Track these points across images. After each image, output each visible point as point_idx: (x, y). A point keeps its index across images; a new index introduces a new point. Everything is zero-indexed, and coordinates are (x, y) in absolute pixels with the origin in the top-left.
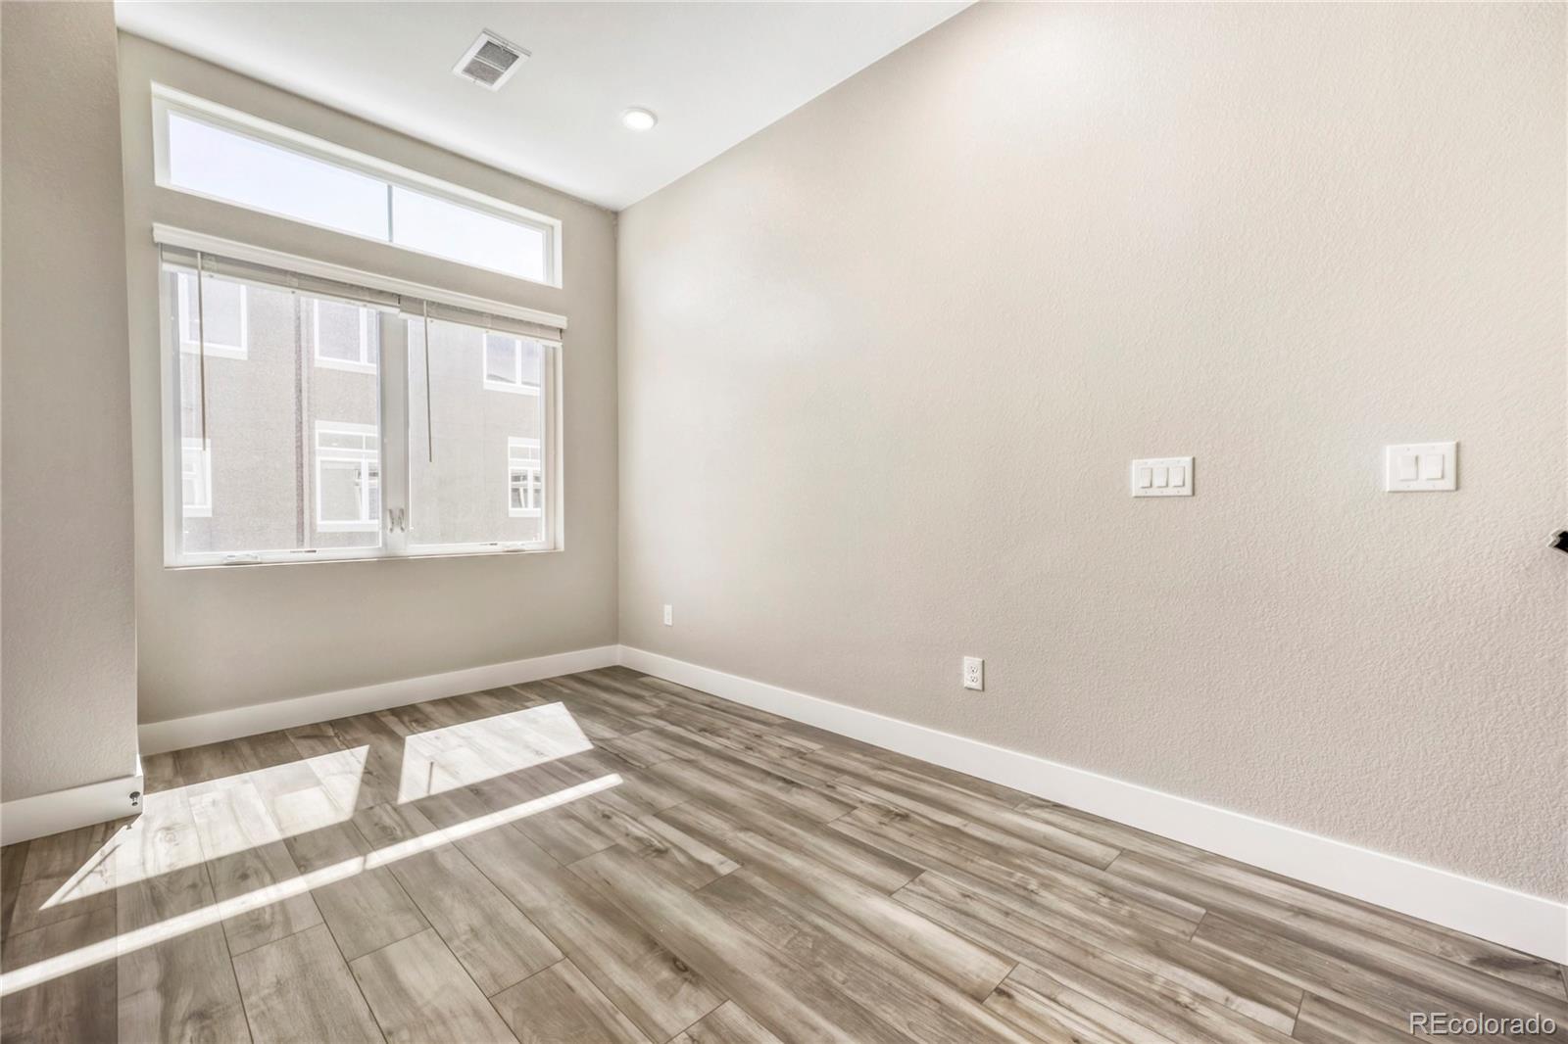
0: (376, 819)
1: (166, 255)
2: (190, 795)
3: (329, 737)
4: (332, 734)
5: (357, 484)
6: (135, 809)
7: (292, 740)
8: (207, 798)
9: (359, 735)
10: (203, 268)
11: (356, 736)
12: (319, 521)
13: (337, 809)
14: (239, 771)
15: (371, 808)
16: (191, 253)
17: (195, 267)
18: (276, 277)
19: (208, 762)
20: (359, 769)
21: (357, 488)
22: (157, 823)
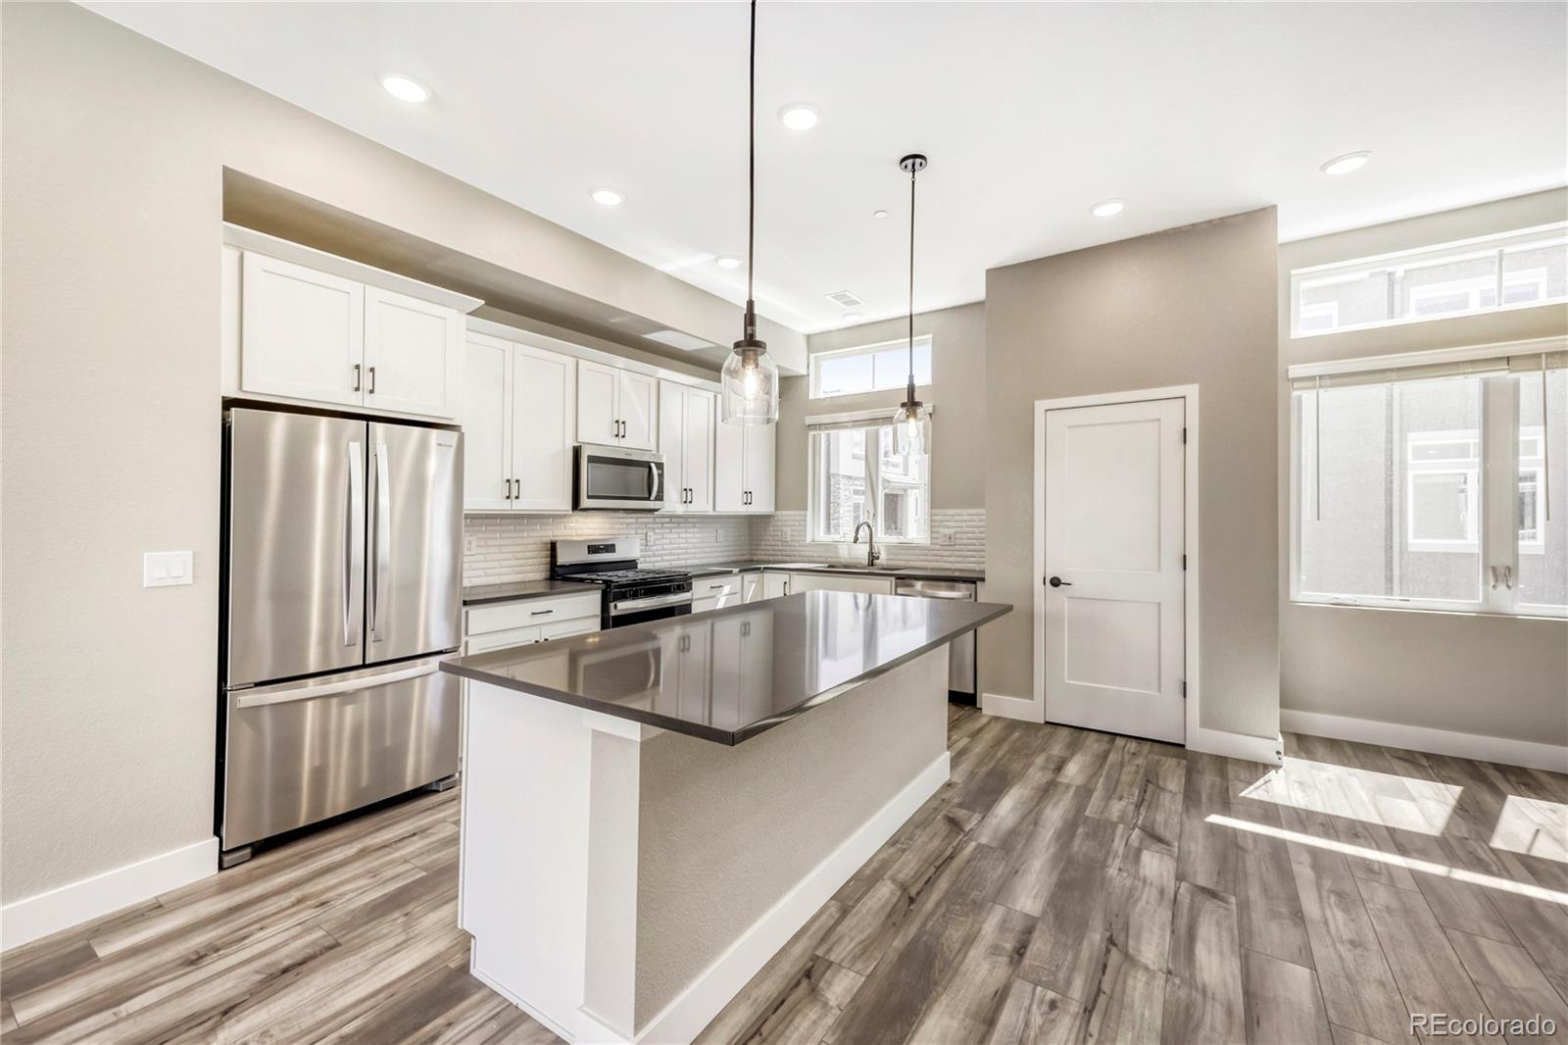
0: (1471, 849)
1: (1296, 385)
2: (1312, 767)
3: (1423, 766)
4: (1426, 765)
5: (1463, 491)
6: (1278, 762)
7: (1388, 757)
8: (1324, 775)
9: (1455, 775)
10: (1320, 387)
11: (1451, 775)
12: (1411, 540)
13: (1430, 824)
14: (1344, 765)
15: (1466, 839)
16: (1313, 378)
17: (1315, 387)
18: (1380, 376)
19: (1320, 750)
20: (1453, 802)
21: (1462, 495)
22: (1293, 777)
